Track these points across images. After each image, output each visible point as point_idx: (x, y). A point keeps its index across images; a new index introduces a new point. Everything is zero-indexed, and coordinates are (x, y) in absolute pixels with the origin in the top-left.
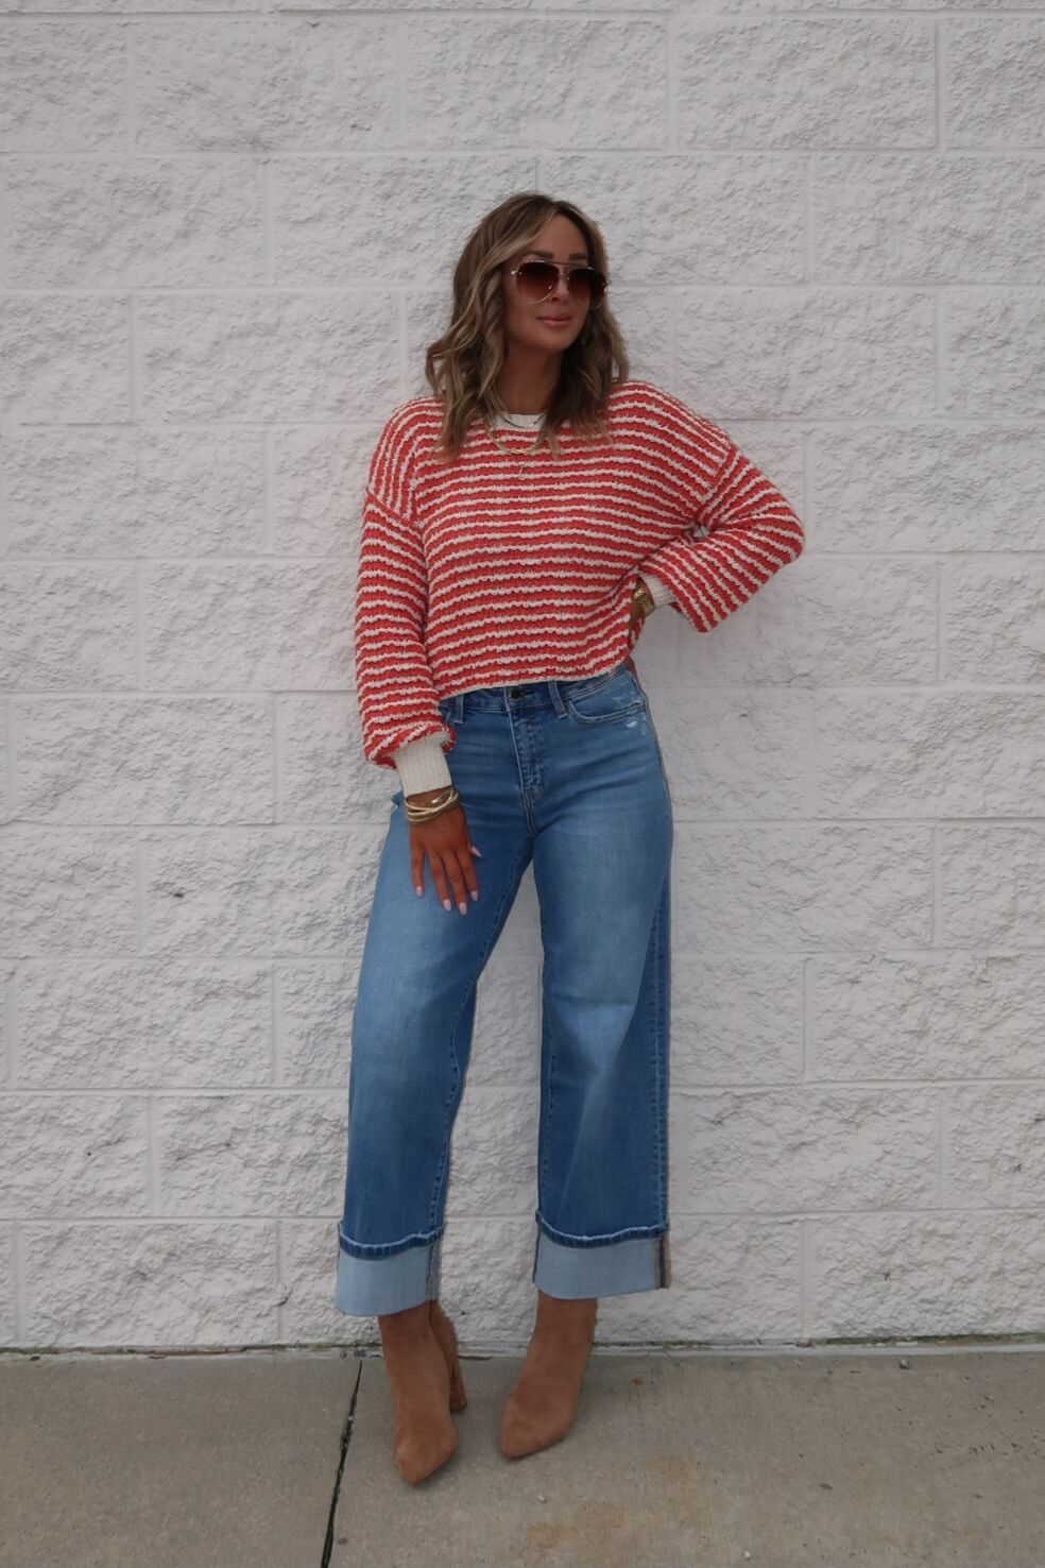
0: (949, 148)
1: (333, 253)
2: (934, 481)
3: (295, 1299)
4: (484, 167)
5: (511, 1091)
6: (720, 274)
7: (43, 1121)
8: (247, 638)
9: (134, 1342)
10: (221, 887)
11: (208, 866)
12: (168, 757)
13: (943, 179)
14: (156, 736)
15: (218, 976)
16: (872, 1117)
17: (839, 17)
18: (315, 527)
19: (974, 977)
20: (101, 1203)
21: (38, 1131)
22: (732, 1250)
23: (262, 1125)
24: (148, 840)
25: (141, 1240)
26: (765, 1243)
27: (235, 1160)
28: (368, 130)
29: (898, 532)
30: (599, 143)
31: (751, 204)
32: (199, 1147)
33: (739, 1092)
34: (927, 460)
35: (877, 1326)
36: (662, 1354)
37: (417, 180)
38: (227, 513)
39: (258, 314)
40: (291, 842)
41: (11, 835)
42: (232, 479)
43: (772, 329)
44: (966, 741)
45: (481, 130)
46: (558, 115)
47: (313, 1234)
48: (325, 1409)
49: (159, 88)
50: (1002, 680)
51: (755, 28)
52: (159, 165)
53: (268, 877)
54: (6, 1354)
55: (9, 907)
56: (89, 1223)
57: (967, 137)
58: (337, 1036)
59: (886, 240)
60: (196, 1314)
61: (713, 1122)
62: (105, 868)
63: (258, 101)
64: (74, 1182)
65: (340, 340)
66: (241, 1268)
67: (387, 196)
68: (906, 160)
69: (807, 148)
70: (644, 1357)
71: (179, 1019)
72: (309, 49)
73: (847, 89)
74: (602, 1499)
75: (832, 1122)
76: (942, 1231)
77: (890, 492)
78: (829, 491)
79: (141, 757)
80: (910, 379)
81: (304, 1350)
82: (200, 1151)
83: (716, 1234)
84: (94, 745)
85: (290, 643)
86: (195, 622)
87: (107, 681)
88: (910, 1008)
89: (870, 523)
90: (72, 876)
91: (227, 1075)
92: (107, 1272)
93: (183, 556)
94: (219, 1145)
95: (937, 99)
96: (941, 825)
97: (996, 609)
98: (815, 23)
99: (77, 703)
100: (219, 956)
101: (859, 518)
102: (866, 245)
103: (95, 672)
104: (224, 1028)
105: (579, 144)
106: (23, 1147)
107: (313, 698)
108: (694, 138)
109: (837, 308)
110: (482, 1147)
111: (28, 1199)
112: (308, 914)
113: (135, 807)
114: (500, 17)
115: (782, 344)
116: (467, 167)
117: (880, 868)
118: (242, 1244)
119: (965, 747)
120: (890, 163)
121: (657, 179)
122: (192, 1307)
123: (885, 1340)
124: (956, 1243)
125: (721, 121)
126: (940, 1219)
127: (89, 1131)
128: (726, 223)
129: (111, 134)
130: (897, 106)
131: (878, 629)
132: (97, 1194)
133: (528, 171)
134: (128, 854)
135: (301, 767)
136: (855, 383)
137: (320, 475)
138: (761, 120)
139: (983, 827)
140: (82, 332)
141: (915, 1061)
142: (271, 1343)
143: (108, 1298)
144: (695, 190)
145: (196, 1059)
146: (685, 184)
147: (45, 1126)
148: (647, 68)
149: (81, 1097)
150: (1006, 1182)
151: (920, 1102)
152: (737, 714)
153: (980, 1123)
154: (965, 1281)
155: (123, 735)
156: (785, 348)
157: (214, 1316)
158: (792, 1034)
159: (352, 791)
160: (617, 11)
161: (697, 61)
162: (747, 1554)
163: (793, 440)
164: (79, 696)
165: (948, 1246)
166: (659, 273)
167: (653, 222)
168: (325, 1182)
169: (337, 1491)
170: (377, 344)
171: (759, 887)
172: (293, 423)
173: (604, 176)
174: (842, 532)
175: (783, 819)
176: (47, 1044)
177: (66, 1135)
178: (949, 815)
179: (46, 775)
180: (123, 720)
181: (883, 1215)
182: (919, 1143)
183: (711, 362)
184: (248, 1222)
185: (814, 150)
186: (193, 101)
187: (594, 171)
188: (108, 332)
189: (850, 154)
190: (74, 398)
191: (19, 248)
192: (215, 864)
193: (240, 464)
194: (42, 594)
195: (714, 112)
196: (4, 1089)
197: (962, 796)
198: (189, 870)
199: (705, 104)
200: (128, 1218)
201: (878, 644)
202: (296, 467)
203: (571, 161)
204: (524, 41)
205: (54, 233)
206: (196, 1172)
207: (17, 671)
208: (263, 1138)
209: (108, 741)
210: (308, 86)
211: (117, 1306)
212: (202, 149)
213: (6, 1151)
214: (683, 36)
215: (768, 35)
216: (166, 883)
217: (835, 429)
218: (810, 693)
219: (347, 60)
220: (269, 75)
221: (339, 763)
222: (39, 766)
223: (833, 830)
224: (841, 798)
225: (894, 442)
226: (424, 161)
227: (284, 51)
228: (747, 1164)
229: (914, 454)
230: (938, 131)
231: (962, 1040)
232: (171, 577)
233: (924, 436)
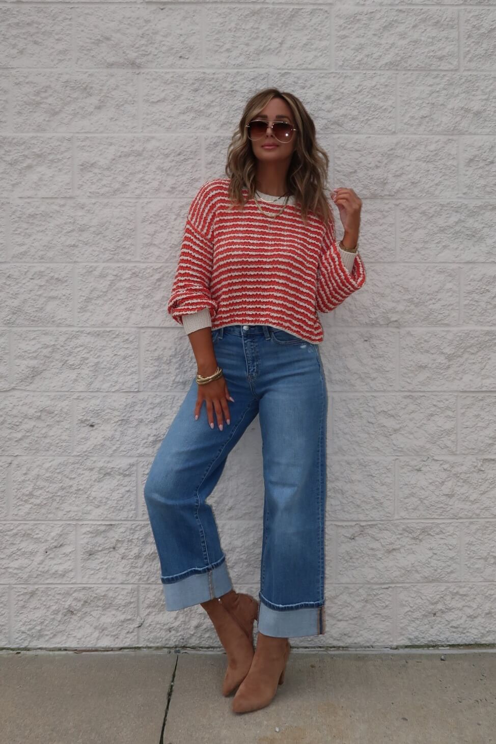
0: (465, 70)
1: (170, 117)
2: (457, 228)
3: (146, 624)
4: (243, 77)
5: (252, 523)
6: (355, 129)
7: (24, 535)
9: (67, 645)
11: (106, 412)
12: (87, 359)
13: (461, 84)
14: (82, 348)
15: (110, 465)
16: (428, 536)
17: (412, 7)
18: (159, 248)
19: (476, 468)
20: (52, 577)
21: (22, 541)
22: (359, 601)
23: (131, 538)
24: (77, 399)
25: (72, 594)
26: (375, 598)
27: (117, 556)
28: (187, 59)
29: (440, 253)
30: (297, 66)
31: (369, 96)
32: (100, 549)
33: (363, 524)
34: (454, 218)
35: (430, 639)
36: (325, 653)
37: (211, 83)
38: (118, 241)
39: (133, 146)
41: (11, 396)
42: (120, 225)
43: (380, 155)
44: (473, 354)
45: (241, 59)
46: (278, 52)
47: (155, 592)
48: (160, 679)
49: (87, 38)
50: (490, 324)
51: (372, 12)
52: (87, 75)
53: (135, 417)
54: (4, 651)
55: (9, 431)
56: (46, 586)
57: (473, 65)
59: (434, 113)
60: (98, 632)
61: (350, 539)
62: (56, 412)
63: (135, 45)
64: (38, 566)
65: (173, 158)
66: (120, 609)
67: (196, 90)
68: (444, 75)
69: (397, 70)
70: (316, 654)
71: (91, 486)
72: (159, 20)
73: (416, 42)
74: (295, 725)
75: (408, 539)
76: (461, 593)
77: (436, 234)
78: (407, 233)
79: (74, 359)
80: (446, 179)
81: (150, 650)
82: (100, 551)
83: (351, 593)
84: (53, 352)
85: (147, 304)
86: (101, 293)
87: (59, 321)
88: (446, 483)
89: (427, 248)
90: (40, 416)
91: (114, 514)
92: (54, 611)
93: (97, 262)
94: (110, 548)
96: (461, 394)
97: (487, 290)
98: (401, 10)
99: (44, 332)
100: (111, 456)
101: (421, 246)
102: (425, 115)
103: (53, 317)
104: (113, 491)
105: (288, 67)
106: (14, 549)
107: (158, 330)
108: (343, 64)
109: (411, 145)
110: (238, 550)
111: (16, 574)
112: (154, 436)
113: (72, 382)
114: (251, 6)
115: (386, 161)
116: (235, 77)
117: (432, 415)
118: (120, 597)
119: (472, 357)
120: (436, 77)
121: (325, 83)
122: (95, 628)
123: (433, 646)
124: (468, 598)
125: (356, 56)
126: (460, 587)
127: (46, 541)
128: (358, 104)
129: (63, 60)
130: (440, 50)
131: (431, 299)
132: (50, 572)
133: (263, 79)
134: (67, 405)
135: (152, 364)
136: (419, 182)
137: (162, 223)
139: (481, 395)
140: (49, 154)
141: (448, 509)
142: (134, 646)
143: (54, 624)
144: (343, 89)
145: (99, 506)
146: (339, 86)
147: (25, 538)
148: (320, 31)
149: (43, 524)
150: (493, 569)
151: (451, 529)
152: (363, 340)
153: (480, 540)
155: (66, 348)
156: (386, 164)
157: (106, 632)
158: (389, 495)
159: (177, 376)
160: (306, 4)
161: (345, 28)
163: (390, 208)
164: (45, 329)
165: (464, 600)
166: (326, 128)
167: (323, 104)
169: (165, 720)
170: (191, 161)
171: (373, 424)
172: (150, 198)
173: (300, 82)
174: (413, 252)
175: (384, 391)
176: (27, 498)
177: (35, 543)
178: (465, 390)
179: (28, 367)
180: (66, 340)
181: (434, 584)
182: (450, 549)
183: (351, 171)
184: (124, 586)
185: (399, 70)
186: (104, 44)
187: (296, 80)
188: (62, 154)
189: (417, 72)
190: (45, 185)
191: (19, 113)
192: (110, 411)
193: (124, 217)
194: (28, 279)
195: (353, 52)
196: (5, 520)
197: (471, 380)
198: (97, 413)
199: (348, 48)
200: (65, 584)
201: (430, 307)
202: (151, 219)
203: (283, 75)
204: (262, 17)
205: (36, 106)
206: (97, 561)
207: (15, 316)
208: (131, 545)
209: (58, 351)
210: (159, 38)
211: (59, 627)
212: (108, 67)
213: (6, 551)
214: (337, 16)
215: (378, 16)
216: (86, 420)
217: (410, 203)
218: (398, 330)
219: (178, 25)
220: (140, 32)
221: (170, 362)
222: (25, 362)
223: (408, 397)
224: (412, 381)
225: (438, 209)
226: (214, 74)
227: (148, 21)
228: (366, 559)
229: (448, 215)
230: (459, 62)
231: (471, 499)
232: (90, 272)
233: (453, 207)
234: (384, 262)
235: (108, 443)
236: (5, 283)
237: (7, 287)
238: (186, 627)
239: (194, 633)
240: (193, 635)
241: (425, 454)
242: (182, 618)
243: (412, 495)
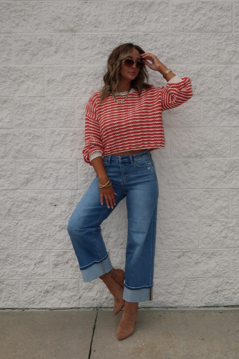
0: (235, 32)
1: (90, 56)
2: (230, 110)
3: (82, 297)
4: (126, 36)
6: (181, 62)
8: (71, 146)
9: (46, 307)
11: (62, 199)
12: (53, 174)
13: (233, 39)
14: (50, 169)
15: (65, 224)
16: (214, 256)
19: (238, 225)
20: (38, 276)
22: (182, 286)
24: (48, 193)
25: (47, 284)
26: (190, 285)
27: (69, 266)
28: (99, 27)
29: (221, 122)
30: (153, 30)
31: (188, 45)
32: (60, 263)
33: (184, 251)
34: (229, 105)
35: (215, 303)
36: (166, 310)
37: (110, 39)
38: (66, 117)
39: (73, 71)
40: (81, 194)
41: (17, 192)
42: (67, 109)
43: (193, 74)
44: (237, 170)
45: (125, 27)
46: (143, 24)
48: (89, 322)
49: (50, 17)
51: (190, 3)
52: (50, 36)
53: (76, 201)
54: (17, 309)
55: (16, 208)
56: (35, 280)
59: (220, 54)
60: (60, 301)
61: (178, 257)
62: (38, 199)
63: (73, 20)
64: (32, 271)
65: (92, 77)
66: (70, 290)
67: (103, 43)
68: (224, 35)
69: (201, 32)
70: (162, 310)
71: (56, 234)
72: (85, 8)
73: (211, 18)
74: (152, 342)
75: (205, 258)
76: (230, 282)
77: (220, 113)
78: (206, 113)
79: (46, 174)
80: (225, 86)
81: (85, 309)
82: (61, 264)
83: (178, 283)
84: (36, 171)
85: (81, 148)
86: (59, 143)
87: (38, 156)
88: (223, 231)
89: (215, 120)
90: (31, 201)
91: (67, 247)
92: (40, 291)
93: (56, 127)
94: (65, 262)
95: (232, 20)
96: (231, 190)
98: (203, 2)
99: (32, 161)
100: (65, 220)
101: (213, 119)
102: (215, 55)
103: (36, 154)
104: (66, 236)
105: (148, 31)
106: (20, 263)
108: (175, 29)
109: (208, 70)
111: (22, 275)
113: (45, 185)
115: (196, 78)
116: (122, 36)
117: (217, 200)
118: (70, 285)
119: (237, 172)
120: (221, 35)
121: (166, 39)
122: (59, 299)
123: (217, 307)
124: (233, 285)
125: (181, 25)
126: (230, 279)
128: (182, 49)
129: (38, 29)
130: (222, 22)
131: (217, 145)
132: (37, 274)
133: (136, 37)
134: (44, 196)
135: (83, 176)
136: (212, 87)
138: (190, 25)
140: (32, 75)
141: (224, 244)
142: (77, 307)
143: (40, 297)
144: (175, 42)
145: (60, 243)
146: (173, 40)
147: (25, 258)
148: (164, 13)
149: (33, 251)
151: (225, 253)
152: (184, 164)
154: (235, 293)
155: (42, 169)
156: (196, 79)
157: (64, 301)
158: (196, 237)
161: (176, 11)
162: (185, 354)
163: (197, 100)
164: (32, 160)
165: (231, 286)
166: (167, 61)
167: (165, 49)
169: (92, 340)
171: (189, 204)
172: (82, 96)
173: (154, 39)
174: (208, 122)
175: (194, 188)
176: (26, 240)
177: (30, 260)
178: (233, 187)
179: (24, 178)
180: (42, 165)
181: (217, 278)
182: (225, 262)
184: (72, 280)
185: (203, 32)
186: (57, 21)
187: (151, 37)
188: (38, 75)
189: (212, 33)
190: (30, 90)
191: (17, 55)
192: (64, 198)
193: (69, 106)
194: (23, 136)
195: (180, 23)
196: (16, 250)
197: (236, 183)
198: (58, 200)
199: (177, 21)
200: (44, 279)
201: (217, 148)
202: (82, 107)
203: (146, 35)
204: (135, 6)
205: (25, 52)
206: (60, 268)
207: (18, 154)
208: (75, 261)
209: (39, 170)
210: (84, 17)
211: (42, 299)
212: (60, 32)
213: (16, 264)
214: (172, 5)
215: (192, 5)
216: (52, 203)
217: (207, 98)
218: (201, 159)
219: (94, 11)
220: (75, 14)
221: (92, 175)
222: (23, 176)
223: (206, 191)
224: (208, 183)
225: (221, 101)
226: (112, 35)
227: (79, 9)
228: (185, 267)
229: (226, 104)
230: (232, 28)
231: (235, 239)
232: (53, 132)
233: (228, 100)
234: (195, 127)
235: (63, 214)
236: (12, 138)
237: (14, 140)
238: (101, 298)
239: (105, 301)
240: (104, 302)
241: (213, 218)
242: (99, 294)
243: (207, 237)
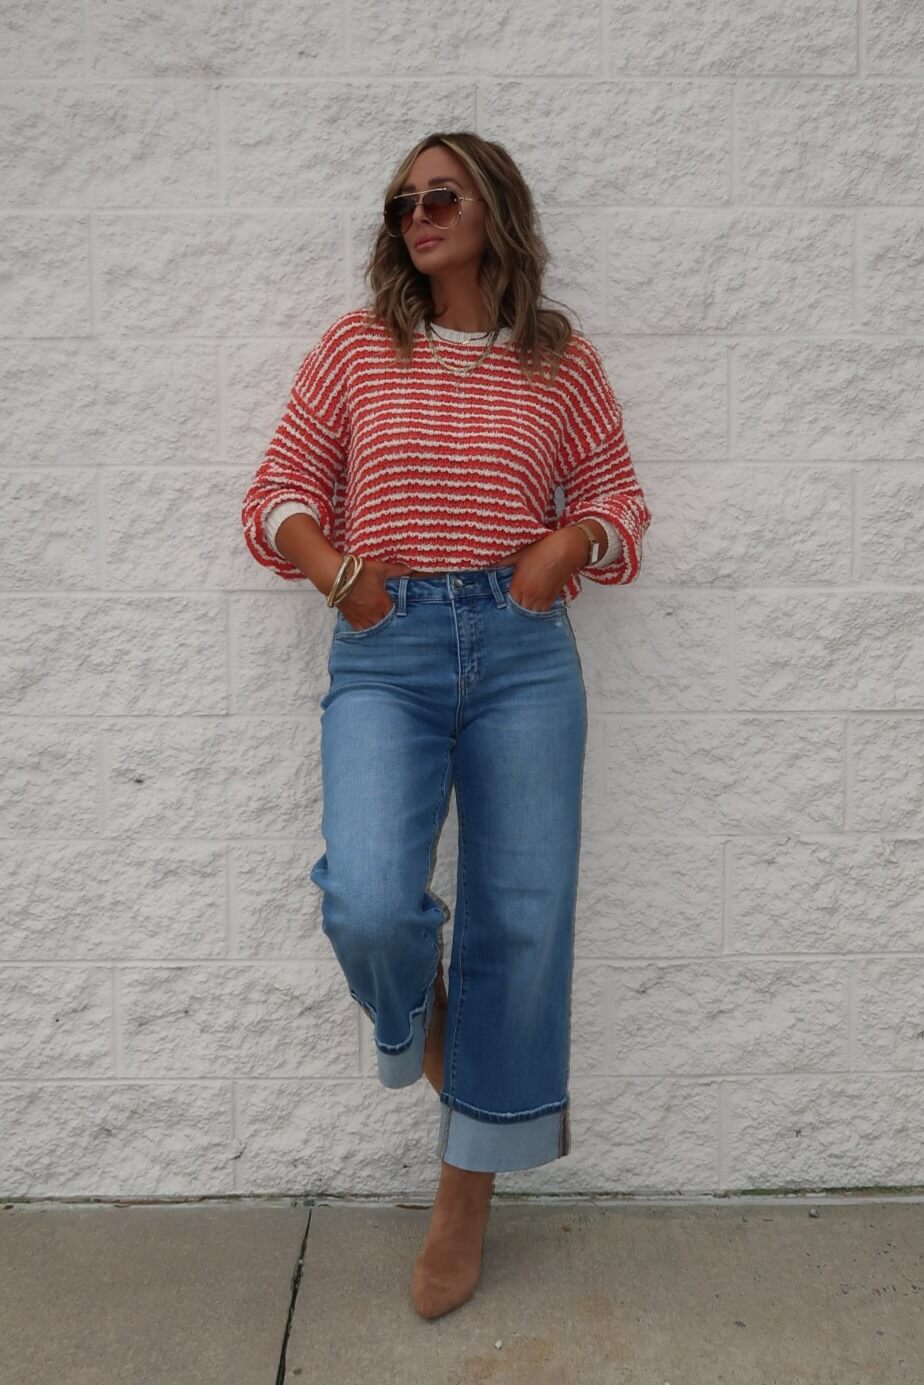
0: (869, 75)
1: (281, 175)
2: (851, 393)
3: (249, 1154)
4: (425, 93)
6: (650, 196)
7: (14, 990)
8: (202, 541)
9: (100, 1192)
10: (178, 773)
11: (166, 754)
12: (127, 653)
13: (863, 104)
14: (117, 632)
15: (176, 856)
16: (786, 987)
18: (265, 436)
19: (882, 858)
20: (68, 1066)
21: (10, 999)
22: (655, 1109)
23: (218, 994)
24: (110, 730)
25: (107, 1099)
26: (685, 1103)
27: (192, 1026)
28: (315, 56)
29: (815, 441)
30: (535, 69)
31: (679, 130)
32: (159, 1014)
33: (662, 964)
34: (844, 373)
35: (789, 1178)
36: (589, 1204)
37: (362, 105)
38: (184, 422)
39: (210, 234)
40: (243, 732)
42: (187, 391)
43: (698, 248)
44: (878, 638)
45: (423, 57)
46: (497, 42)
47: (266, 1093)
48: (277, 1254)
49: (116, 16)
50: (912, 581)
52: (115, 90)
53: (222, 764)
56: (57, 1083)
57: (886, 65)
58: (288, 911)
59: (808, 163)
60: (158, 1167)
61: (637, 992)
62: (69, 756)
63: (210, 28)
64: (43, 1046)
65: (288, 258)
66: (200, 1125)
67: (333, 120)
68: (828, 86)
69: (733, 75)
70: (572, 1207)
71: (140, 896)
73: (772, 18)
74: (533, 1335)
75: (749, 992)
76: (850, 1092)
77: (810, 403)
78: (750, 404)
79: (102, 653)
80: (831, 296)
81: (258, 1200)
82: (161, 1017)
83: (640, 1094)
84: (59, 641)
86: (153, 526)
87: (71, 581)
88: (823, 886)
89: (791, 433)
90: (39, 763)
91: (185, 948)
92: (74, 1128)
93: (141, 464)
94: (179, 1011)
95: (858, 28)
96: (853, 717)
97: (908, 514)
99: (42, 602)
100: (177, 838)
101: (780, 428)
102: (789, 169)
103: (59, 572)
104: (182, 904)
105: (516, 71)
107: (264, 597)
108: (626, 65)
109: (760, 228)
112: (260, 799)
113: (98, 698)
115: (710, 261)
116: (410, 92)
117: (796, 757)
118: (199, 1103)
119: (878, 644)
120: (811, 90)
121: (590, 104)
122: (154, 1160)
123: (796, 1192)
124: (862, 1103)
125: (652, 48)
126: (848, 1081)
127: (57, 999)
128: (655, 147)
129: (68, 61)
130: (819, 34)
131: (796, 533)
132: (66, 1058)
133: (467, 96)
134: (91, 743)
135: (253, 662)
136: (777, 300)
137: (269, 387)
138: (690, 48)
139: (892, 719)
140: (44, 251)
141: (827, 936)
142: (228, 1193)
143: (76, 1152)
144: (626, 116)
145: (156, 933)
146: (617, 109)
147: (16, 995)
149: (50, 967)
150: (910, 1046)
151: (831, 973)
152: (662, 612)
153: (887, 993)
154: (871, 1138)
155: (85, 632)
156: (711, 266)
157: (174, 1168)
158: (712, 910)
159: (301, 684)
162: (667, 1384)
163: (718, 354)
164: (44, 595)
165: (855, 1106)
166: (592, 194)
167: (587, 145)
168: (277, 1046)
169: (288, 1326)
170: (324, 263)
171: (682, 774)
172: (245, 337)
173: (539, 102)
174: (762, 441)
175: (706, 711)
176: (16, 919)
177: (35, 1003)
178: (862, 707)
179: (13, 669)
180: (86, 617)
181: (796, 1077)
182: (829, 1011)
183: (642, 280)
184: (205, 1083)
185: (739, 77)
186: (148, 29)
187: (531, 97)
188: (68, 251)
189: (774, 80)
190: (37, 313)
192: (173, 752)
193: (194, 376)
194: (8, 499)
195: (646, 40)
197: (874, 690)
198: (148, 758)
199: (636, 32)
200: (93, 1079)
201: (797, 547)
202: (247, 379)
203: (505, 88)
205: (16, 156)
206: (157, 1037)
208: (219, 1005)
209: (72, 638)
210: (257, 14)
211: (84, 1159)
212: (156, 75)
216: (127, 770)
217: (758, 344)
218: (732, 593)
221: (289, 658)
222: (8, 661)
223: (752, 722)
224: (759, 691)
225: (813, 356)
226: (368, 87)
228: (668, 1030)
229: (833, 368)
230: (858, 58)
231: (869, 916)
232: (129, 483)
233: (841, 351)
234: (706, 461)
235: (170, 814)
238: (325, 1157)
239: (341, 1169)
240: (338, 1172)
241: (783, 831)
242: (317, 1141)
243: (757, 909)
